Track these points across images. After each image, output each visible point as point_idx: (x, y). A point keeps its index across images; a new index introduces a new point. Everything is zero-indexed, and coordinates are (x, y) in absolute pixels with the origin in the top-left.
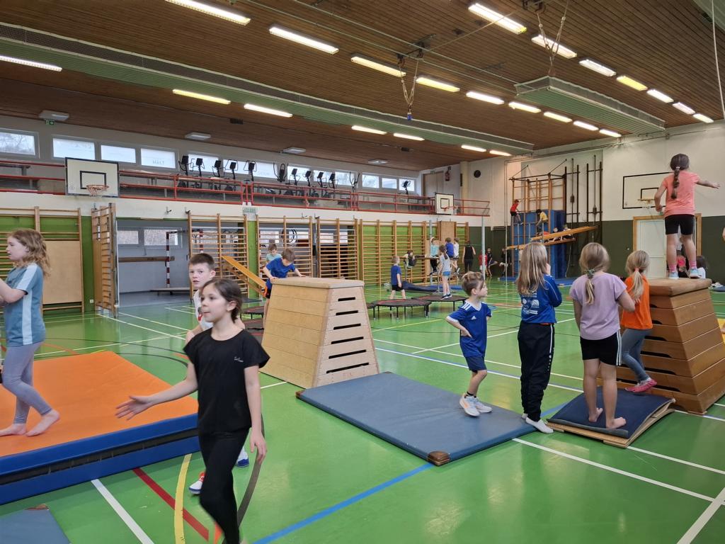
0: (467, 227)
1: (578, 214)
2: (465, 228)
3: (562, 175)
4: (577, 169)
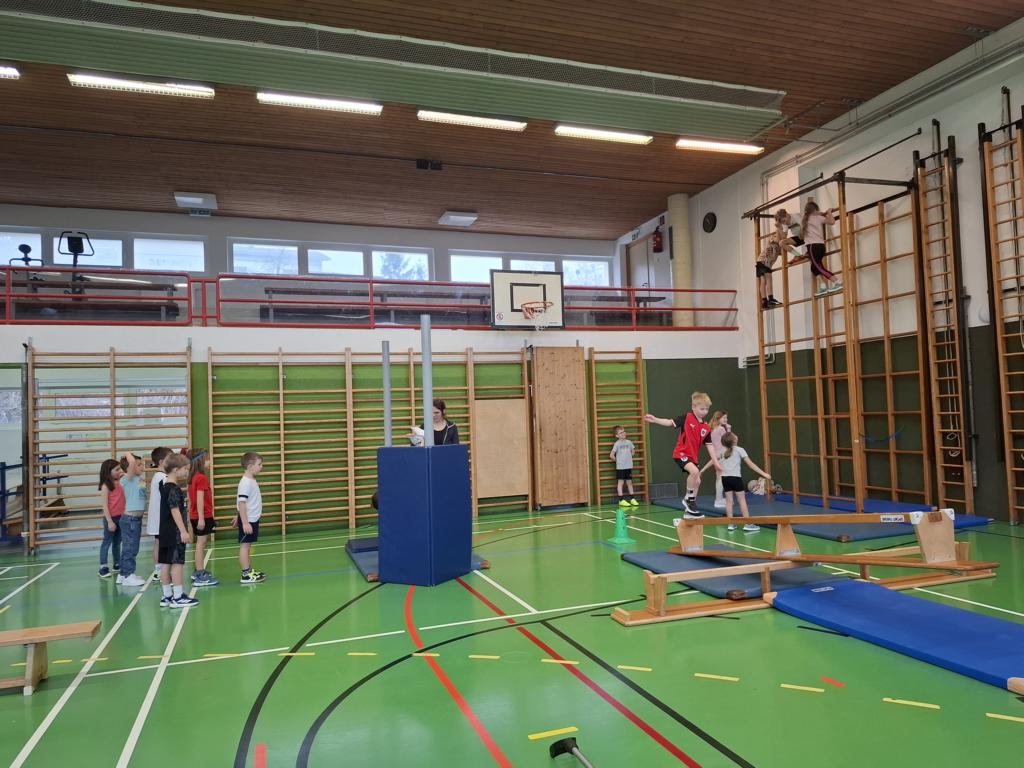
0: (637, 361)
2: (635, 362)
3: (906, 177)
4: (951, 152)
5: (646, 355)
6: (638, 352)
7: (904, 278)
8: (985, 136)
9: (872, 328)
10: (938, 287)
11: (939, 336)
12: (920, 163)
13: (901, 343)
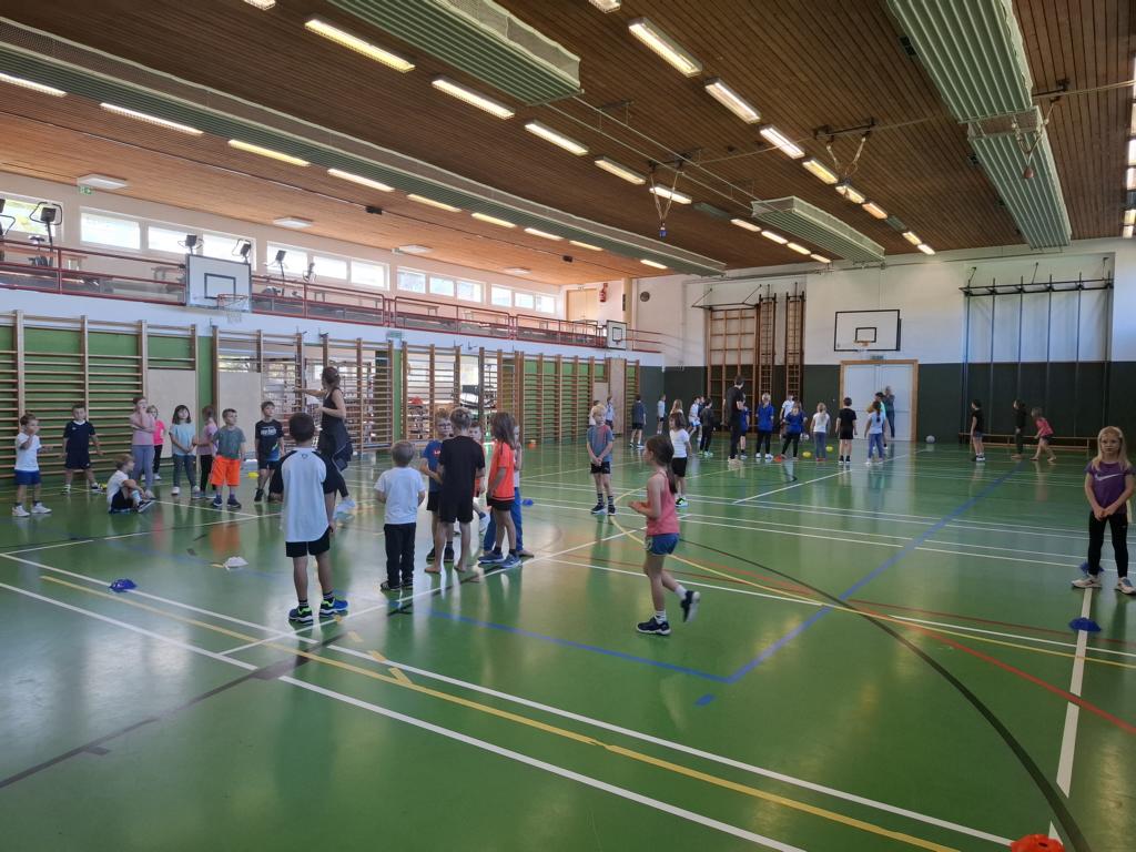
0: (637, 367)
1: (774, 354)
2: (636, 367)
3: (754, 303)
4: (774, 299)
5: (641, 364)
6: (638, 362)
7: (750, 342)
8: (788, 298)
9: (732, 360)
10: (763, 348)
11: (763, 367)
12: (761, 300)
13: (747, 369)
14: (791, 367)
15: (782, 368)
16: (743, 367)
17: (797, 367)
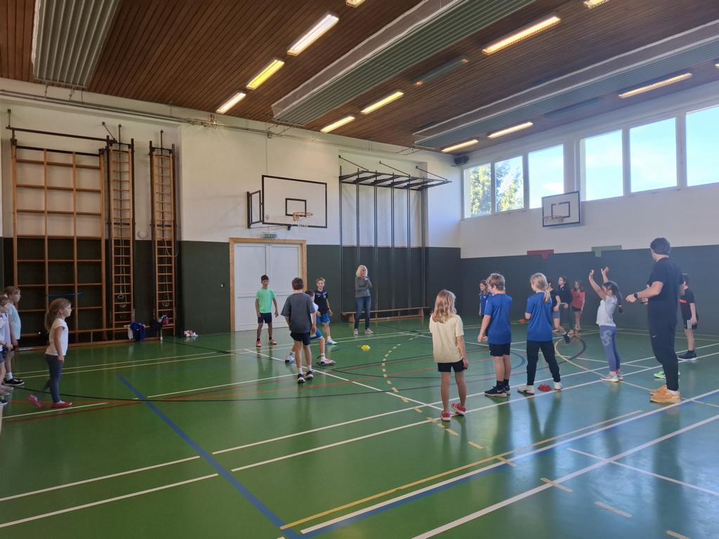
1: (134, 225)
4: (131, 146)
8: (152, 149)
10: (116, 215)
12: (110, 144)
14: (161, 243)
15: (148, 245)
16: (82, 241)
17: (169, 243)
